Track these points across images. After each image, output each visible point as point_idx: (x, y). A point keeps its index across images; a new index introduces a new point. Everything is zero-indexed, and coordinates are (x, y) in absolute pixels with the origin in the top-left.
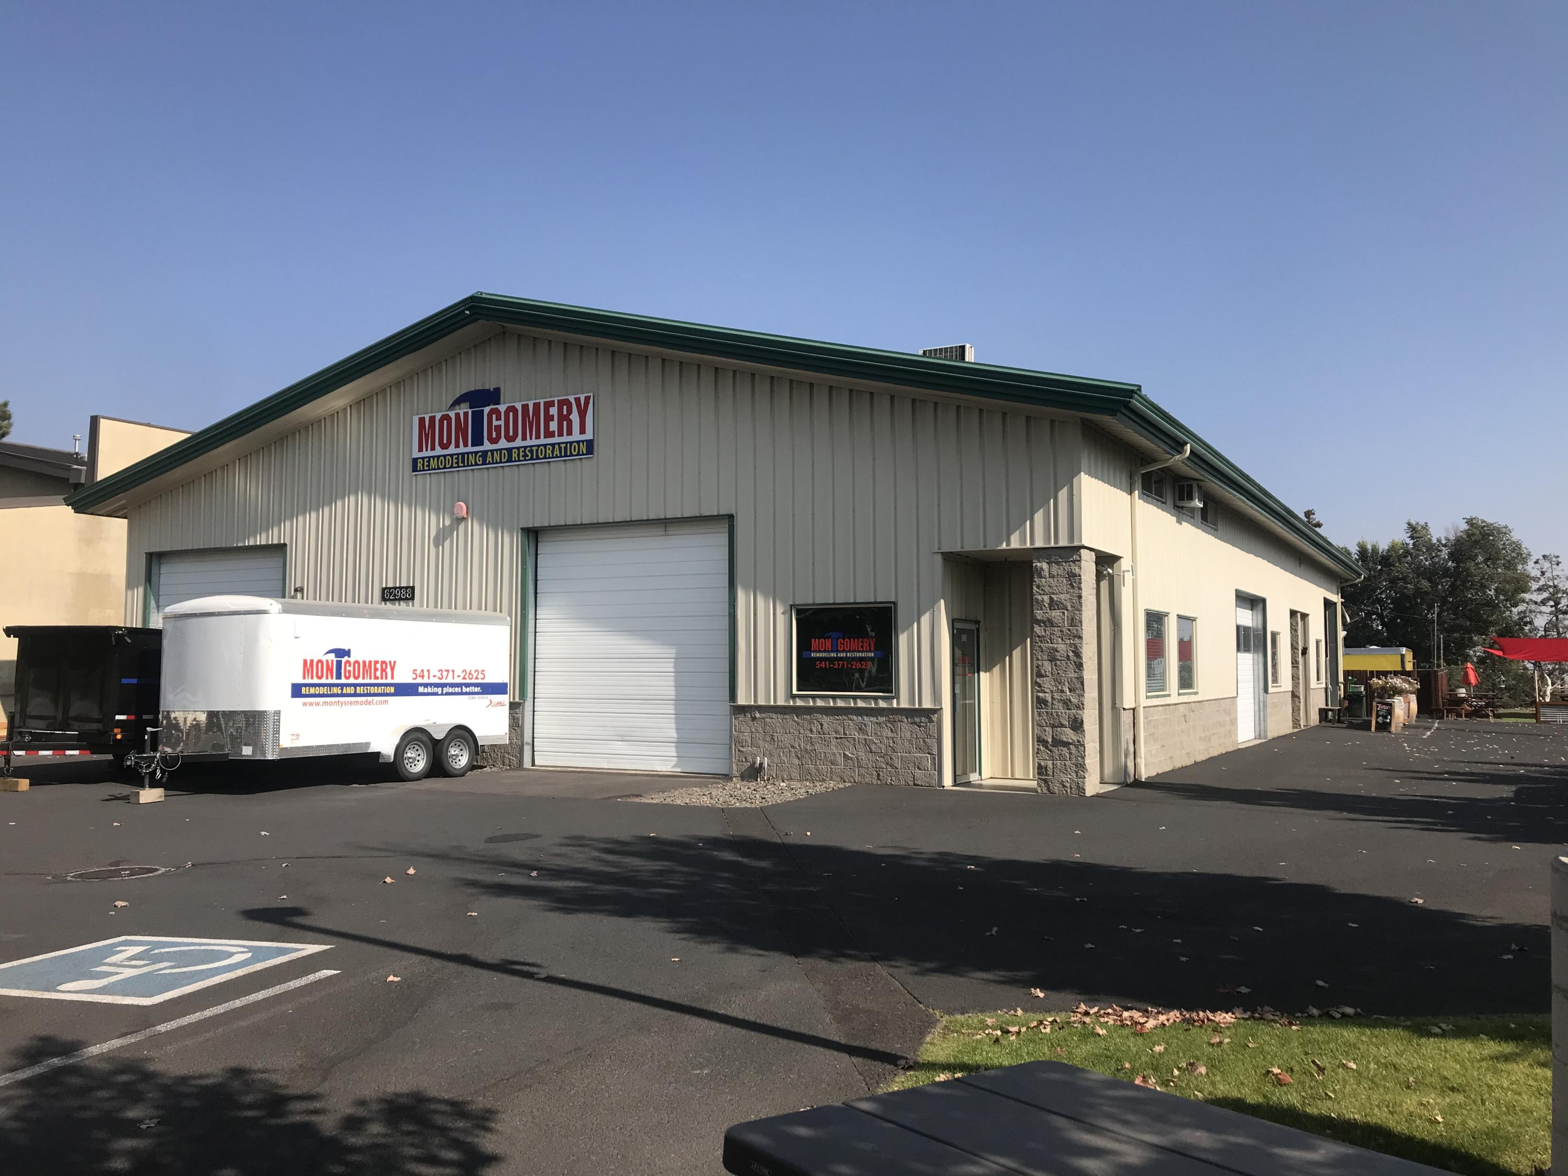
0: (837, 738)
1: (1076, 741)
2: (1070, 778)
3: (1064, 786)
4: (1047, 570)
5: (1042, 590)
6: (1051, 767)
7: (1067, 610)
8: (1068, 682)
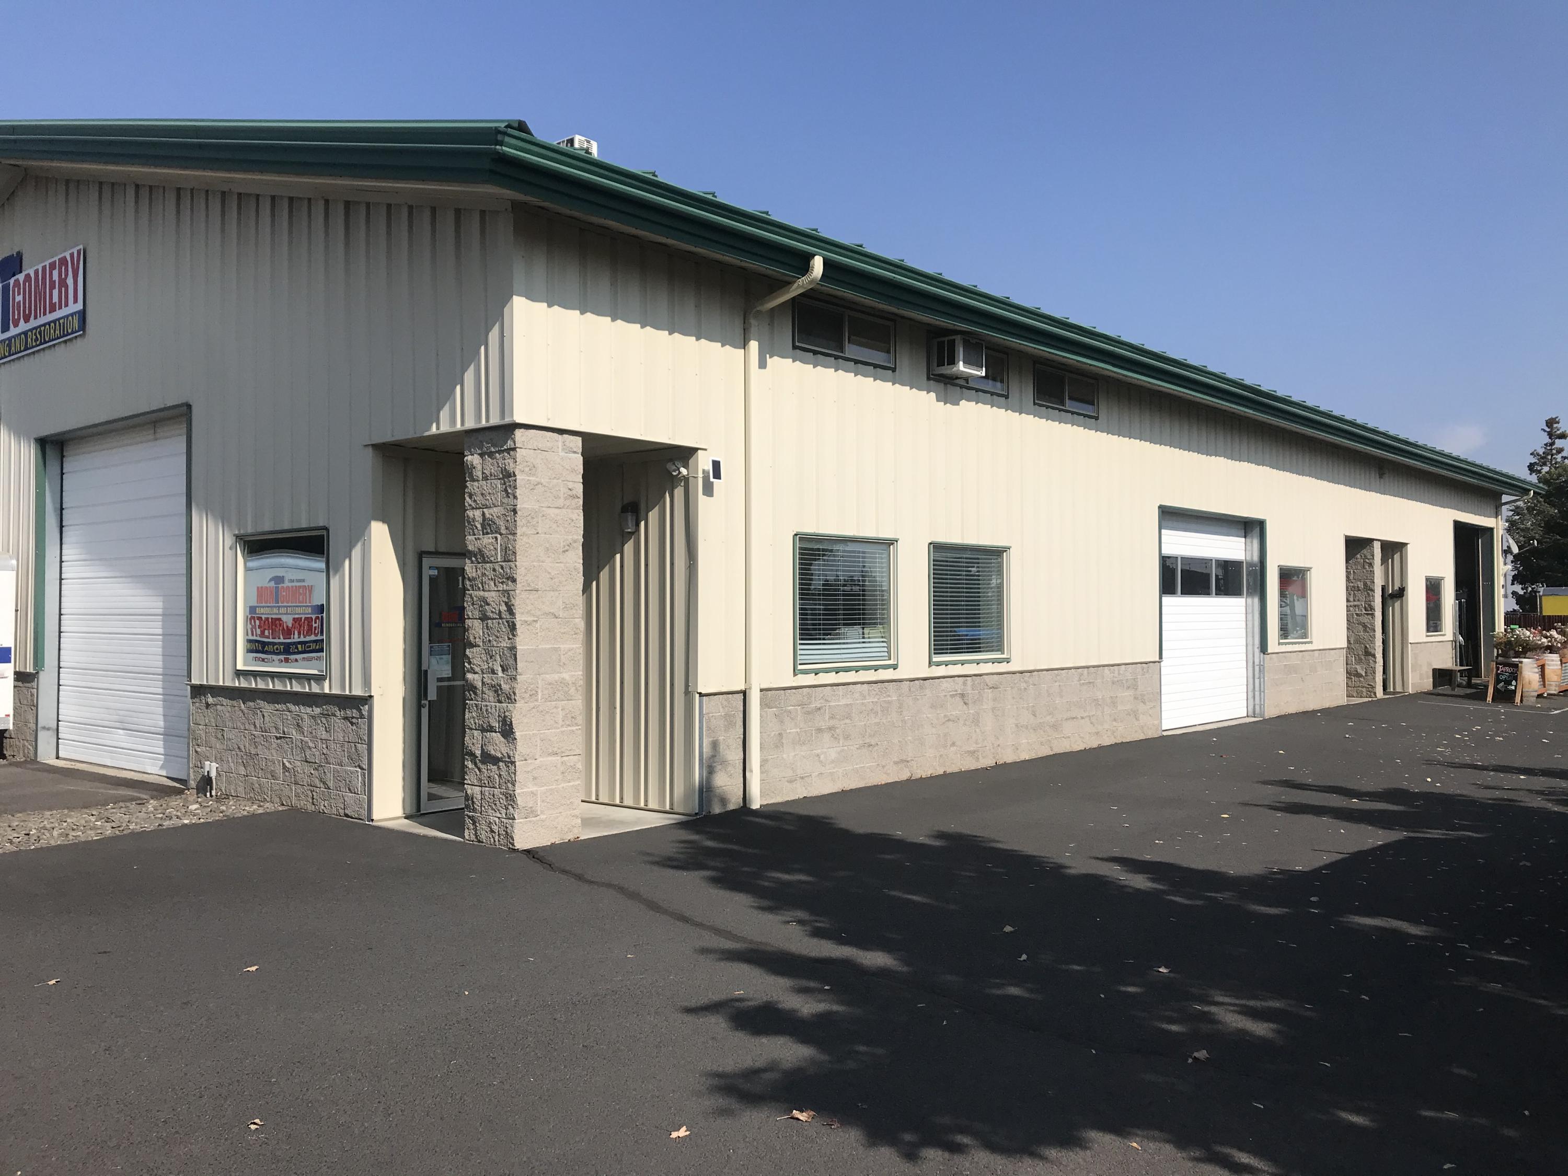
0: (277, 738)
1: (506, 755)
2: (499, 818)
3: (492, 831)
4: (479, 467)
5: (475, 501)
6: (479, 797)
7: (501, 534)
8: (500, 655)
